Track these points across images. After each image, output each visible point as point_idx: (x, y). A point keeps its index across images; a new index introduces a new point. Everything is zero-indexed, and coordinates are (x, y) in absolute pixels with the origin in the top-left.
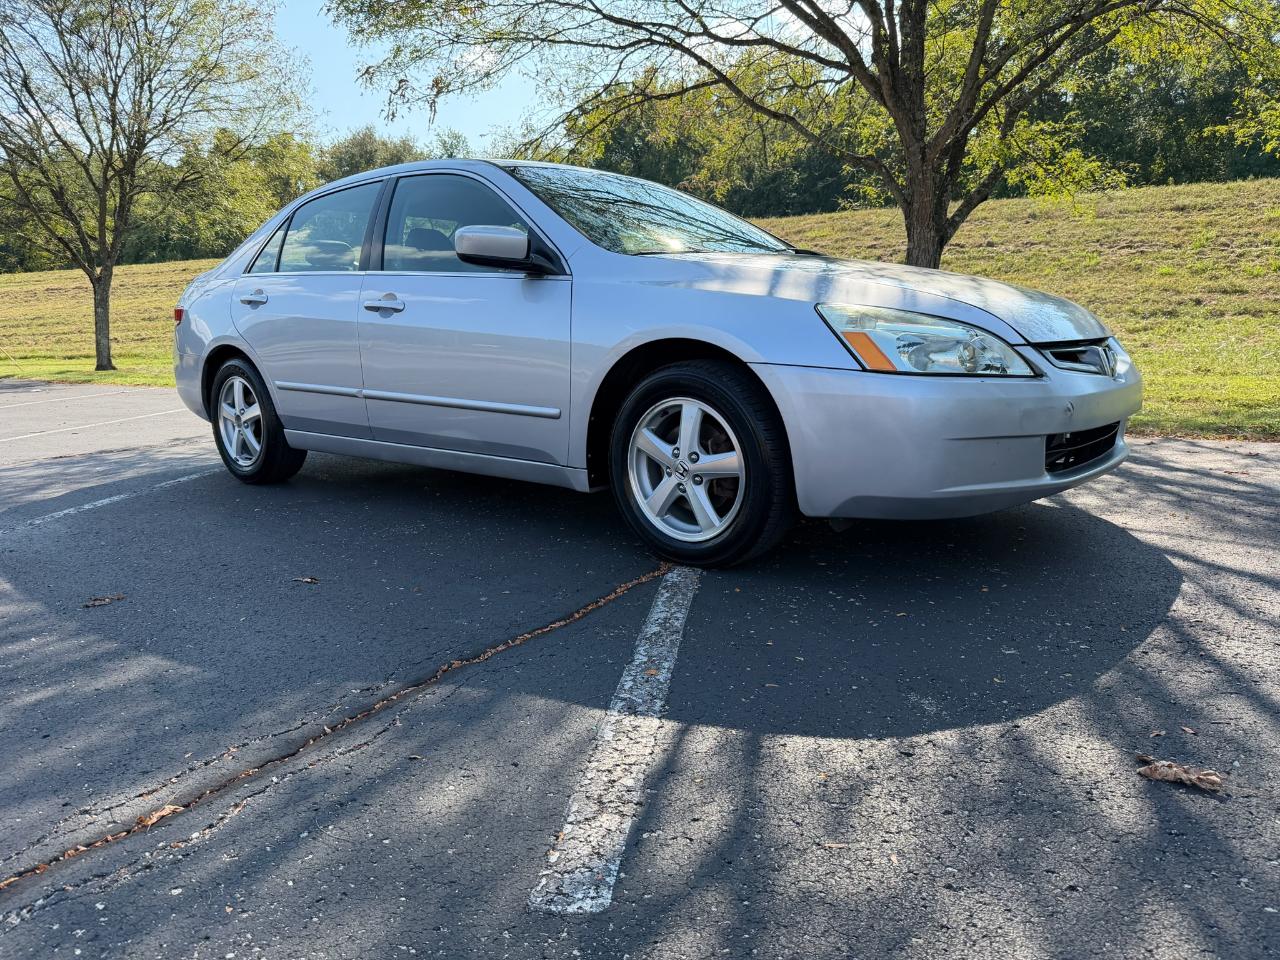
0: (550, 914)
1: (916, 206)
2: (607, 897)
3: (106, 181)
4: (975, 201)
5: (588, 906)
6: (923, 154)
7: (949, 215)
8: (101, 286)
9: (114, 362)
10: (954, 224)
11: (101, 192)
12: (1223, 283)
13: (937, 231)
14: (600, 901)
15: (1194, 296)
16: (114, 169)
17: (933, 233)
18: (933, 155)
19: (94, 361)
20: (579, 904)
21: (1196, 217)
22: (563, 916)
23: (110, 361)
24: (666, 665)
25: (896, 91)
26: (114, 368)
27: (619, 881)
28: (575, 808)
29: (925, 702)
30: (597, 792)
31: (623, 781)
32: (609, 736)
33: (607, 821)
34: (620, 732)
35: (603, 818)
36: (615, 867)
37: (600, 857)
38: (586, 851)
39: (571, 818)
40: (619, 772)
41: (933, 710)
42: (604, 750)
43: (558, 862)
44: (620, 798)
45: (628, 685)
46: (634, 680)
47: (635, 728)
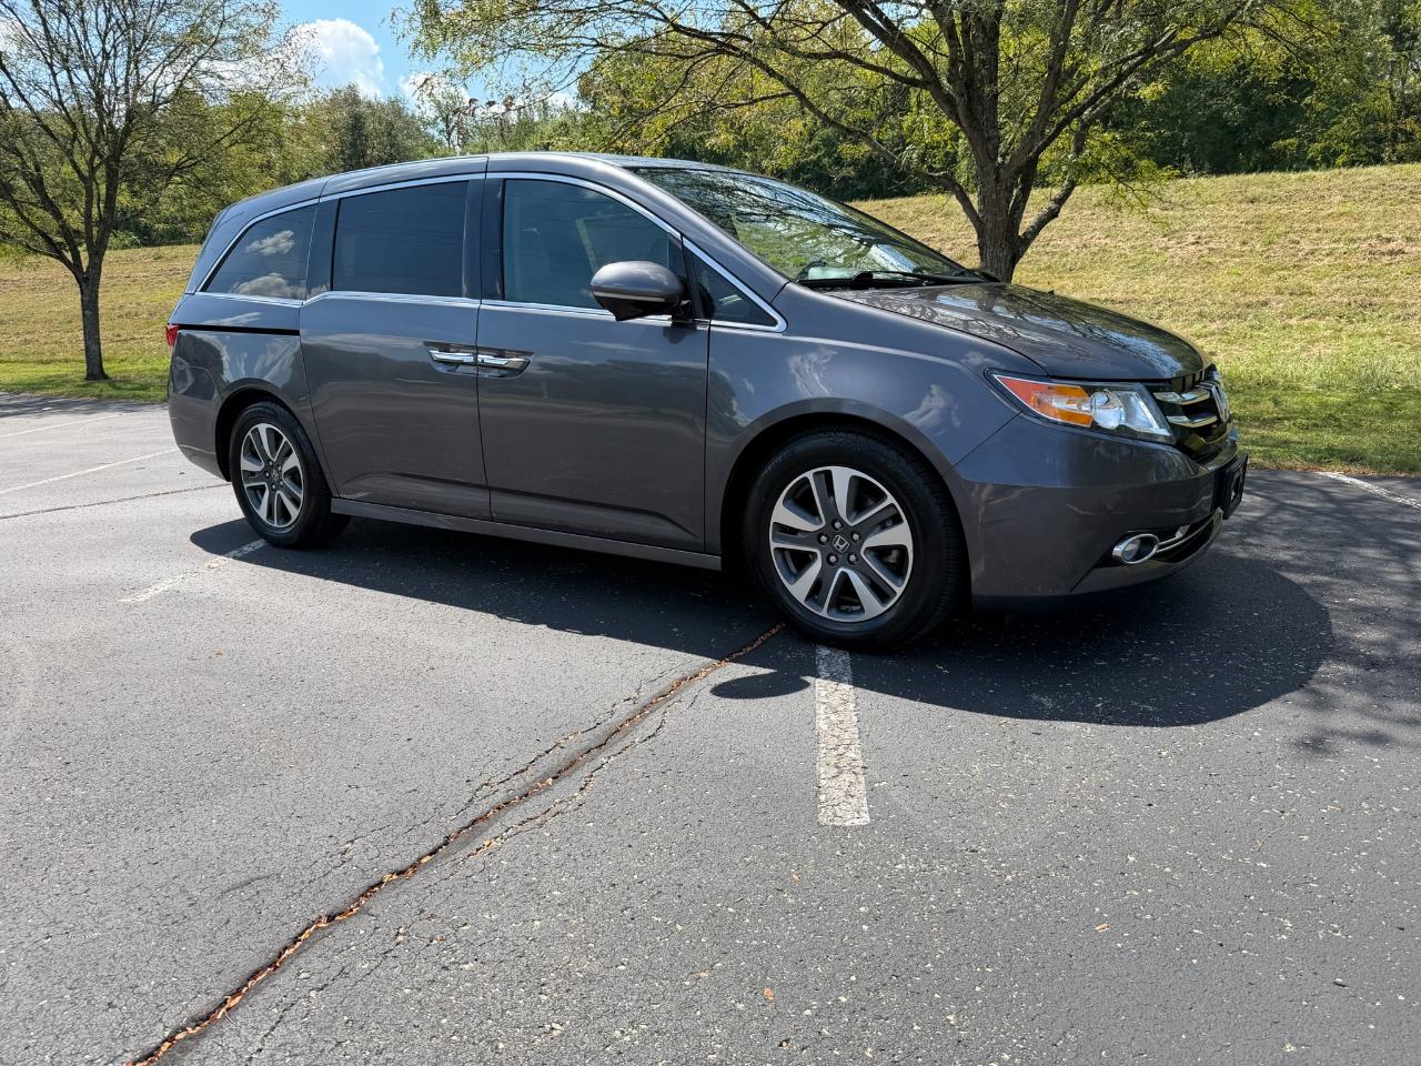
0: (836, 827)
1: (989, 227)
2: (866, 819)
3: (93, 170)
4: (1047, 218)
5: (857, 822)
6: (997, 175)
7: (1020, 234)
8: (88, 282)
10: (1027, 241)
11: (88, 181)
13: (1009, 250)
16: (101, 157)
17: (1006, 253)
18: (1005, 175)
19: (84, 367)
20: (851, 821)
22: (844, 828)
23: (101, 368)
25: (970, 111)
26: (106, 377)
27: (870, 809)
28: (822, 770)
29: (1044, 700)
30: (834, 761)
31: (848, 754)
32: (825, 727)
33: (847, 777)
34: (831, 725)
35: (844, 776)
36: (865, 801)
37: (852, 797)
38: (842, 794)
39: (823, 776)
40: (841, 750)
41: (1049, 705)
42: (825, 736)
43: (827, 800)
44: (850, 764)
45: (824, 694)
46: (826, 690)
47: (841, 722)
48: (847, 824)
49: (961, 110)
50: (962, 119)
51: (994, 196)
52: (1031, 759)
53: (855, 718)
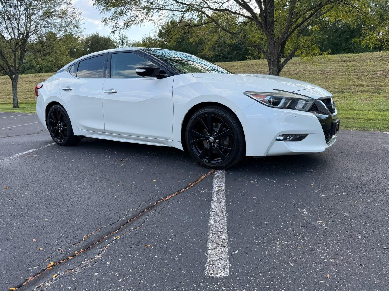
0: (213, 277)
1: (272, 60)
2: (228, 272)
3: (16, 48)
4: (288, 59)
5: (223, 274)
6: (274, 45)
8: (14, 81)
9: (19, 105)
10: (283, 66)
11: (14, 52)
14: (226, 273)
17: (277, 68)
18: (276, 45)
19: (13, 105)
20: (220, 274)
22: (217, 278)
23: (18, 105)
24: (223, 201)
25: (266, 26)
26: (19, 107)
27: (230, 267)
28: (210, 245)
29: (303, 211)
30: (215, 240)
31: (221, 236)
32: (213, 223)
33: (220, 249)
34: (216, 222)
35: (219, 248)
36: (227, 263)
37: (222, 260)
38: (217, 258)
39: (210, 248)
40: (219, 234)
41: (306, 213)
42: (213, 227)
43: (210, 262)
44: (222, 242)
45: (214, 207)
46: (215, 206)
47: (220, 220)
48: (218, 276)
49: (263, 25)
50: (263, 28)
51: (273, 51)
52: (302, 239)
53: (226, 219)
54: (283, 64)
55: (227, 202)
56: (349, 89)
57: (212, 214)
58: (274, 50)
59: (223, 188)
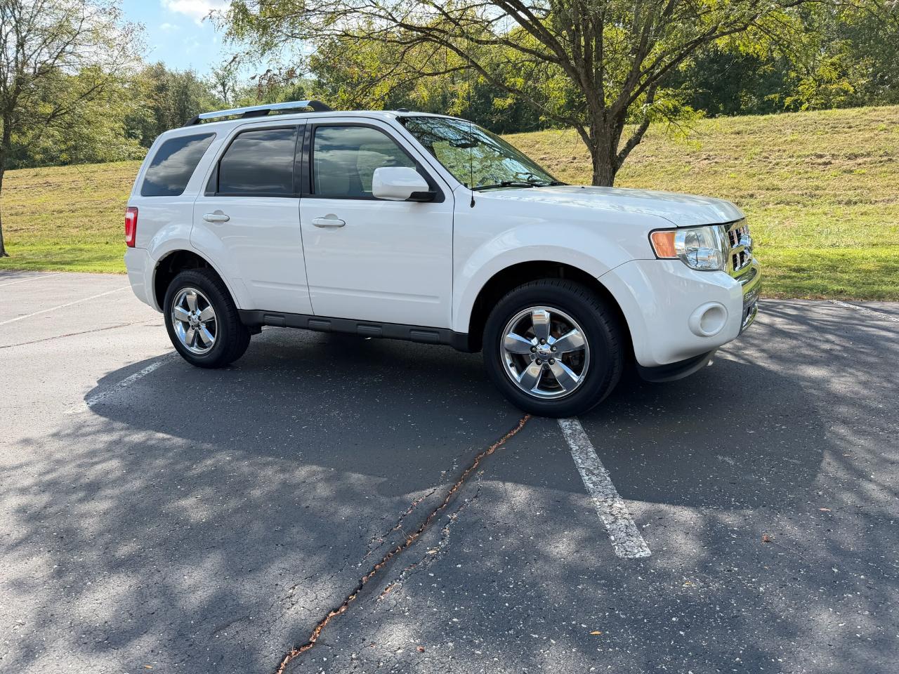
0: (630, 559)
2: (648, 551)
4: (633, 144)
5: (643, 554)
6: (605, 117)
7: (617, 154)
10: (621, 159)
12: (767, 183)
13: (612, 164)
14: (646, 552)
15: (750, 192)
17: (609, 166)
18: (609, 117)
20: (639, 554)
21: (746, 137)
22: (636, 560)
23: (3, 249)
24: (590, 449)
25: (588, 77)
27: (647, 544)
28: (603, 518)
29: (726, 459)
30: (608, 510)
31: (615, 505)
32: (591, 486)
33: (622, 522)
34: (594, 483)
35: (620, 521)
36: (642, 539)
37: (632, 536)
38: (624, 534)
39: (606, 522)
40: (609, 501)
41: (732, 462)
42: (594, 492)
43: (616, 540)
44: (620, 512)
45: (580, 461)
46: (580, 458)
47: (601, 481)
48: (637, 556)
49: (582, 77)
50: (583, 82)
51: (603, 131)
52: (737, 501)
53: (608, 478)
54: (623, 156)
55: (597, 451)
56: (752, 196)
57: (583, 473)
58: (605, 129)
59: (579, 427)
